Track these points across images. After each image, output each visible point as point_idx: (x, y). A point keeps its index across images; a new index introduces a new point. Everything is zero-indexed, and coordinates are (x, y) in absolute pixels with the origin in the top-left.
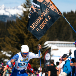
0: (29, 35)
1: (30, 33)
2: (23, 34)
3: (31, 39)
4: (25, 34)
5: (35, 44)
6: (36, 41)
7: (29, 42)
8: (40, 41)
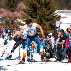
0: (41, 5)
1: (42, 3)
2: (36, 4)
3: (43, 8)
4: (37, 4)
5: (46, 13)
6: (47, 10)
7: (41, 11)
8: (51, 10)
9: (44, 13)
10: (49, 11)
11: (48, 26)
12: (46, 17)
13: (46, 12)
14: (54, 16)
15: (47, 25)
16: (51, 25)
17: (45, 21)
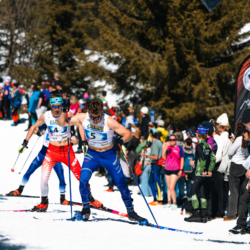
5: (206, 30)
6: (209, 21)
7: (184, 22)
8: (224, 19)
9: (197, 33)
10: (219, 24)
11: (211, 84)
12: (205, 48)
13: (205, 27)
14: (238, 43)
15: (205, 83)
16: (223, 81)
17: (197, 66)
